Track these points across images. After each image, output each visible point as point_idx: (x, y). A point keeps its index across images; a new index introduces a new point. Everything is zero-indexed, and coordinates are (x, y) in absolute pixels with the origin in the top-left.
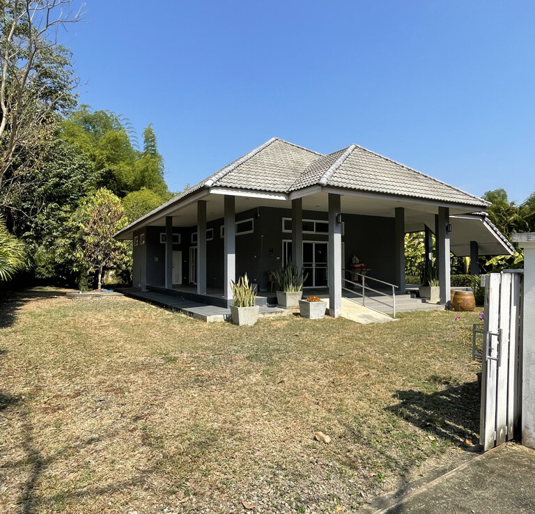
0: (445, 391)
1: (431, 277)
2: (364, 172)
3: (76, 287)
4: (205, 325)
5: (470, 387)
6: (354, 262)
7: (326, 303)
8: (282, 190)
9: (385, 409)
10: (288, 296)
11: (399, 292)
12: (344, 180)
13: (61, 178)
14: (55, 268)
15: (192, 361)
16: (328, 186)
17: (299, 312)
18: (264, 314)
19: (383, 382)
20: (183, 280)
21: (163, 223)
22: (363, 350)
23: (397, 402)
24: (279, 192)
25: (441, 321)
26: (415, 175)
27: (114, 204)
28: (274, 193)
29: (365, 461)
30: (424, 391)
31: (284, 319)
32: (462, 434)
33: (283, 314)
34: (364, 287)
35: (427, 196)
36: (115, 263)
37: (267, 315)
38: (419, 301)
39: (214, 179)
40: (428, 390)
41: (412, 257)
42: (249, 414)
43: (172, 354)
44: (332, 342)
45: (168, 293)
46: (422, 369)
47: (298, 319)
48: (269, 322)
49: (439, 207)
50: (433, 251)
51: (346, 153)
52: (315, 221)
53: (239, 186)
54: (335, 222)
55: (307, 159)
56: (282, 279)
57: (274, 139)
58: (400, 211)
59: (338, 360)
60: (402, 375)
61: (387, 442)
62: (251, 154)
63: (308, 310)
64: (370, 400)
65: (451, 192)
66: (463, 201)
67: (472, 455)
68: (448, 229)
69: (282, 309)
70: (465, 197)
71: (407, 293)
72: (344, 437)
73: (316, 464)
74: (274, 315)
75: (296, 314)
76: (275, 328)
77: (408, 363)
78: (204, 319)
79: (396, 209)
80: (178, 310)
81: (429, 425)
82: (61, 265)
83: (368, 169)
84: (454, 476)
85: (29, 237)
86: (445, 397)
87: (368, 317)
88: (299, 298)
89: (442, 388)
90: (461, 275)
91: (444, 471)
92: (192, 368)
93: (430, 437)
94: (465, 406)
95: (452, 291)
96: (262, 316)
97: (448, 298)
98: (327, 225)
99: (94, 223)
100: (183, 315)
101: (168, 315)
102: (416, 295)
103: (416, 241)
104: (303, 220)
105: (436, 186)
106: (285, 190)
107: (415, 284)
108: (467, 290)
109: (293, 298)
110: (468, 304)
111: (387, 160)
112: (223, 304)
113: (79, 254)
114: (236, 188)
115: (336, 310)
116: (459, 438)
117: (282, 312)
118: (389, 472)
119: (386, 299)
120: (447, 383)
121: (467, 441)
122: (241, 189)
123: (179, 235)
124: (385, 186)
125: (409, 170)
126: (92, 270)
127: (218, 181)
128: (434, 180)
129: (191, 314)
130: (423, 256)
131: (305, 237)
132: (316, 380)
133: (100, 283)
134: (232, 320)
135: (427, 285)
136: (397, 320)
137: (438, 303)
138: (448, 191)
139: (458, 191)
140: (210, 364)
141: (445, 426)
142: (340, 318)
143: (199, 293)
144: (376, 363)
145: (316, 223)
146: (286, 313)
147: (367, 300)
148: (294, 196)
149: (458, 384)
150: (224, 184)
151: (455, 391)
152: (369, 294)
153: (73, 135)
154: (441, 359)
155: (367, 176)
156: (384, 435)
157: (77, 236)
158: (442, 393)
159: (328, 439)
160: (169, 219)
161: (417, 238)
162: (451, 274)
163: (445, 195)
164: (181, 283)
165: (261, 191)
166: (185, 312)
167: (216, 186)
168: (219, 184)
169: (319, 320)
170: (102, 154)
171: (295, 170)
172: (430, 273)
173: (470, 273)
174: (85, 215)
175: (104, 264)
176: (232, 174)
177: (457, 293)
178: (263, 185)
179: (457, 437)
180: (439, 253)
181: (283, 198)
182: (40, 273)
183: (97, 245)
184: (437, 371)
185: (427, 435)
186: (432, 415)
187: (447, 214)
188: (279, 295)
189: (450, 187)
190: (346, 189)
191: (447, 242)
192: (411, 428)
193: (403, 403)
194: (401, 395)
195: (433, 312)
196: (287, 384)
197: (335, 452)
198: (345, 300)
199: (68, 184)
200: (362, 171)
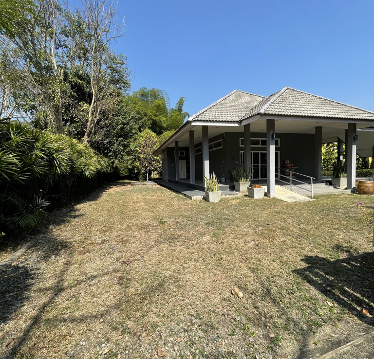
0: (346, 259)
1: (341, 171)
2: (292, 103)
3: (138, 180)
4: (190, 202)
5: (369, 257)
6: (286, 163)
7: (265, 189)
8: (236, 120)
9: (292, 271)
10: (241, 185)
11: (316, 181)
12: (276, 110)
13: (124, 125)
14: (129, 171)
15: (173, 225)
16: (265, 114)
17: (247, 194)
18: (225, 195)
19: (295, 247)
20: (187, 176)
21: (173, 145)
22: (285, 221)
23: (304, 265)
24: (234, 121)
25: (347, 201)
26: (331, 103)
27: (152, 137)
28: (231, 122)
29: (267, 320)
30: (328, 257)
31: (238, 198)
32: (360, 303)
33: (238, 196)
34: (291, 179)
35: (339, 116)
36: (154, 168)
37: (228, 196)
38: (332, 187)
39: (194, 116)
40: (331, 256)
41: (329, 159)
42: (193, 266)
43: (165, 220)
44: (264, 214)
45: (177, 183)
46: (328, 238)
47: (247, 199)
48: (228, 200)
49: (349, 124)
50: (344, 155)
51: (280, 93)
52: (260, 139)
53: (209, 120)
54: (271, 138)
55: (255, 101)
56: (238, 175)
57: (235, 91)
58: (319, 129)
59: (266, 228)
60: (311, 242)
61: (290, 303)
62: (219, 101)
63: (253, 194)
64: (282, 262)
65: (358, 112)
66: (368, 118)
67: (369, 328)
68: (355, 139)
69: (237, 193)
70: (369, 115)
71: (322, 182)
72: (255, 293)
73: (226, 317)
74: (232, 196)
75: (246, 196)
76: (230, 204)
77: (317, 233)
78: (190, 198)
79: (316, 127)
80: (179, 192)
81: (329, 291)
82: (131, 169)
83: (295, 101)
84: (348, 351)
85: (110, 155)
86: (345, 264)
87: (293, 198)
88: (248, 186)
89: (344, 256)
90: (365, 170)
91: (338, 344)
92: (171, 229)
93: (328, 303)
94: (363, 274)
95: (356, 181)
96: (224, 196)
97: (354, 185)
98: (266, 141)
99: (143, 147)
100: (181, 196)
101: (174, 195)
102: (330, 183)
103: (332, 149)
104: (251, 139)
105: (346, 109)
106: (238, 120)
107: (329, 176)
108: (369, 180)
109: (244, 186)
110: (369, 190)
111: (310, 95)
112: (202, 189)
113: (137, 164)
114: (207, 121)
115: (271, 194)
116: (356, 306)
117: (237, 194)
118: (286, 336)
119: (306, 186)
120: (348, 251)
121: (364, 311)
122: (210, 121)
123: (184, 151)
124: (307, 112)
125: (326, 100)
126: (143, 171)
127: (196, 117)
128: (345, 105)
129: (185, 195)
130: (336, 158)
131: (253, 149)
132: (246, 242)
133: (147, 178)
134: (206, 199)
135: (338, 177)
136: (314, 200)
137: (346, 189)
138: (356, 112)
139: (364, 111)
140: (183, 227)
141: (344, 292)
142: (274, 198)
143: (191, 183)
144: (293, 231)
145: (261, 140)
146: (240, 194)
147: (293, 187)
148: (244, 123)
149: (358, 253)
150: (199, 119)
151: (355, 259)
152: (294, 183)
153: (136, 103)
154: (344, 231)
155: (294, 106)
156: (288, 296)
157: (136, 154)
158: (343, 261)
159: (241, 295)
160: (177, 143)
161: (332, 146)
162: (357, 169)
163: (354, 114)
164: (186, 177)
165: (222, 122)
166: (182, 194)
167: (195, 120)
168: (196, 119)
169: (260, 199)
170: (151, 112)
171: (247, 107)
172: (340, 169)
173: (371, 168)
174: (139, 143)
175: (149, 168)
176: (206, 113)
177: (360, 182)
178: (224, 118)
179: (355, 305)
180: (348, 156)
181: (237, 125)
182: (122, 173)
183: (145, 159)
184: (341, 241)
185: (326, 300)
186: (333, 281)
187: (355, 129)
188: (236, 184)
189: (358, 109)
190: (278, 115)
191: (354, 148)
192: (313, 291)
193: (308, 267)
194: (308, 259)
195: (341, 195)
196: (225, 244)
197: (244, 307)
198: (278, 187)
199: (127, 128)
200: (291, 103)
